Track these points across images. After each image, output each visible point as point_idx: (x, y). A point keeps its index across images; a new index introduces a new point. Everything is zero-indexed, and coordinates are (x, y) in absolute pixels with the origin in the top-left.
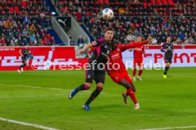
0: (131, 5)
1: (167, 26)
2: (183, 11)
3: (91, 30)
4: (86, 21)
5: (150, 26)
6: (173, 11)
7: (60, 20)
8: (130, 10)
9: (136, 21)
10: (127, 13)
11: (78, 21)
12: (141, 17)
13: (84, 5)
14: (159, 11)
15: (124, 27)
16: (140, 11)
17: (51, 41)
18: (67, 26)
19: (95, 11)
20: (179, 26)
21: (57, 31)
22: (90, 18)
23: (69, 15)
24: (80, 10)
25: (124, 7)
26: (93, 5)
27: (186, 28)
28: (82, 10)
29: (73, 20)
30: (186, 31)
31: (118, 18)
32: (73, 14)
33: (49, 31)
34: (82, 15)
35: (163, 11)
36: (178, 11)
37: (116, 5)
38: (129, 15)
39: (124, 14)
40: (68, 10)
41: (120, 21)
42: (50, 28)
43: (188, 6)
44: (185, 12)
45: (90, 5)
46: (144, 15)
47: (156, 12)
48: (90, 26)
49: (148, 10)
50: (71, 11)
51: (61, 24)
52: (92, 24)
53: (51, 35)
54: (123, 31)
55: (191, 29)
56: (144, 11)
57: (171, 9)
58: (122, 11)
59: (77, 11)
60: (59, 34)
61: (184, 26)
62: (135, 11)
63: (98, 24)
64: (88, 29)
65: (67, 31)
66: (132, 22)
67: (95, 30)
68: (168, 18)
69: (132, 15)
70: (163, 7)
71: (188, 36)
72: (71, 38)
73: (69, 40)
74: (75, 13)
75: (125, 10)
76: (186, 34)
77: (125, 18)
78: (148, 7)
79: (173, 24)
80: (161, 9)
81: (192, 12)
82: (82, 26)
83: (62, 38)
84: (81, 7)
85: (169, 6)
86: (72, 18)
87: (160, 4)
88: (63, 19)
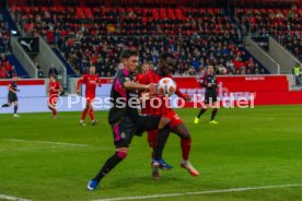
0: (126, 20)
1: (176, 50)
2: (198, 29)
3: (67, 56)
4: (60, 42)
5: (151, 49)
6: (184, 29)
7: (23, 42)
8: (123, 28)
9: (131, 43)
10: (118, 31)
11: (50, 43)
12: (138, 38)
13: (58, 20)
14: (164, 29)
15: (114, 51)
16: (136, 28)
17: (11, 72)
18: (34, 51)
19: (73, 29)
20: (192, 50)
21: (19, 58)
22: (66, 39)
23: (36, 35)
24: (51, 28)
25: (114, 22)
26: (70, 21)
27: (202, 52)
28: (55, 28)
29: (42, 42)
30: (202, 56)
31: (106, 39)
32: (41, 34)
33: (7, 58)
34: (55, 34)
35: (170, 29)
36: (191, 28)
37: (103, 20)
38: (122, 33)
39: (115, 33)
40: (35, 27)
41: (109, 43)
42: (9, 53)
43: (204, 21)
44: (201, 30)
45: (66, 20)
46: (143, 34)
47: (160, 31)
48: (66, 51)
49: (148, 27)
50: (39, 29)
51: (25, 47)
52: (70, 47)
53: (11, 64)
54: (113, 57)
55: (208, 54)
56: (142, 28)
57: (181, 25)
58: (111, 29)
59: (47, 28)
60: (22, 63)
61: (200, 49)
62: (129, 29)
63: (77, 47)
64: (63, 54)
65: (33, 57)
66: (127, 44)
67: (75, 55)
68: (177, 38)
69: (124, 34)
70: (170, 22)
71: (205, 64)
72: (38, 67)
73: (37, 70)
74: (44, 32)
75: (116, 28)
76: (202, 61)
77: (116, 38)
78: (148, 23)
79: (183, 46)
80: (167, 25)
81: (210, 29)
82: (54, 50)
83: (26, 68)
84: (53, 23)
85: (177, 22)
86: (41, 39)
87: (166, 19)
88: (27, 40)
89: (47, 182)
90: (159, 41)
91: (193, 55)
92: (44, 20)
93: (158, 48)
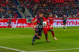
0: (48, 3)
1: (62, 11)
2: (68, 5)
3: (32, 12)
4: (30, 9)
5: (55, 11)
6: (64, 5)
7: (21, 9)
8: (47, 5)
9: (50, 9)
10: (46, 6)
11: (28, 9)
12: (52, 8)
13: (30, 3)
14: (59, 5)
15: (45, 11)
16: (51, 5)
17: (17, 17)
18: (23, 11)
19: (34, 5)
20: (66, 11)
21: (20, 13)
22: (32, 8)
23: (24, 7)
24: (28, 5)
25: (45, 3)
27: (69, 12)
28: (29, 5)
29: (26, 9)
31: (43, 8)
32: (25, 6)
33: (16, 13)
34: (29, 7)
35: (60, 5)
36: (66, 5)
37: (42, 3)
38: (47, 6)
39: (45, 6)
40: (24, 5)
41: (44, 9)
42: (17, 12)
43: (70, 3)
44: (69, 5)
45: (32, 3)
46: (53, 7)
47: (57, 6)
48: (32, 11)
51: (21, 10)
52: (33, 10)
53: (17, 14)
54: (45, 13)
55: (71, 12)
56: (53, 5)
57: (63, 4)
58: (44, 5)
59: (27, 5)
60: (20, 14)
61: (68, 11)
62: (49, 5)
63: (35, 10)
64: (31, 12)
65: (23, 13)
66: (48, 9)
67: (34, 12)
68: (62, 8)
69: (48, 7)
70: (60, 3)
71: (70, 15)
72: (25, 15)
73: (24, 16)
74: (26, 6)
75: (46, 5)
76: (69, 14)
77: (46, 8)
78: (54, 4)
79: (64, 10)
80: (59, 4)
81: (71, 5)
82: (29, 11)
83: (21, 16)
84: (29, 3)
85: (62, 3)
86: (25, 8)
87: (59, 3)
88: (22, 8)
89: (27, 46)
90: (57, 8)
91: (66, 12)
92: (26, 3)
93: (57, 10)
